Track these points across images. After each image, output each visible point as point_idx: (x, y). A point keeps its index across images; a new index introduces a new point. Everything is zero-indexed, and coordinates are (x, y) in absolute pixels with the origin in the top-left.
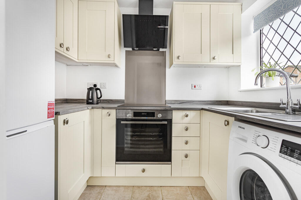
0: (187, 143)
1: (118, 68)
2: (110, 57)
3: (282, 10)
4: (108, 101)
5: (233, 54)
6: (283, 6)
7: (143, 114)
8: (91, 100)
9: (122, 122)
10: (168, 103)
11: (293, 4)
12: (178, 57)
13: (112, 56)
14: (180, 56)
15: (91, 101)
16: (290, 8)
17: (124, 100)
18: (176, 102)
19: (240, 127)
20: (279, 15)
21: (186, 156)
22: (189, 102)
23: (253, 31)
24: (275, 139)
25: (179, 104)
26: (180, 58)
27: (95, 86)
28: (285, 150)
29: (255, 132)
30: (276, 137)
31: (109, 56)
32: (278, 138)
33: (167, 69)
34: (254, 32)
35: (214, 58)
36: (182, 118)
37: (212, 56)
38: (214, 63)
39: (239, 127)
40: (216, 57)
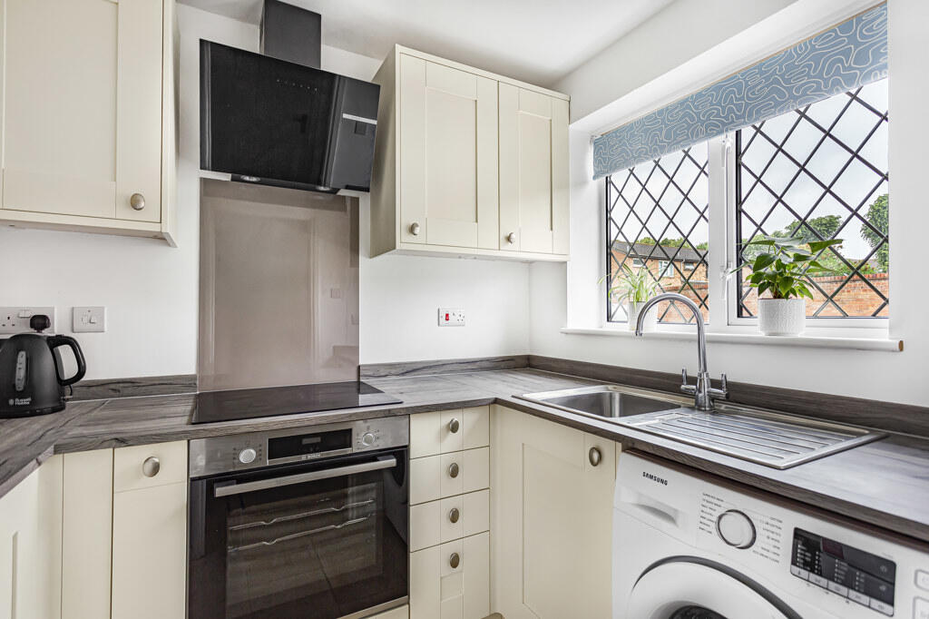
0: (454, 517)
1: (165, 248)
2: (142, 205)
3: (662, 141)
4: (113, 386)
5: (552, 229)
6: (664, 132)
7: (305, 441)
8: (22, 395)
9: (220, 491)
10: (366, 376)
11: (687, 135)
12: (412, 229)
13: (151, 202)
14: (417, 226)
15: (26, 401)
16: (680, 142)
17: (192, 378)
18: (393, 371)
19: (651, 477)
20: (655, 150)
21: (455, 562)
22: (431, 367)
23: (593, 174)
24: (773, 526)
25: (403, 374)
26: (417, 230)
27: (40, 322)
28: (807, 559)
29: (707, 498)
30: (773, 519)
31: (134, 203)
32: (781, 522)
33: (364, 261)
34: (594, 178)
35: (509, 239)
36: (441, 438)
37: (505, 233)
38: (509, 251)
39: (645, 475)
40: (513, 236)
